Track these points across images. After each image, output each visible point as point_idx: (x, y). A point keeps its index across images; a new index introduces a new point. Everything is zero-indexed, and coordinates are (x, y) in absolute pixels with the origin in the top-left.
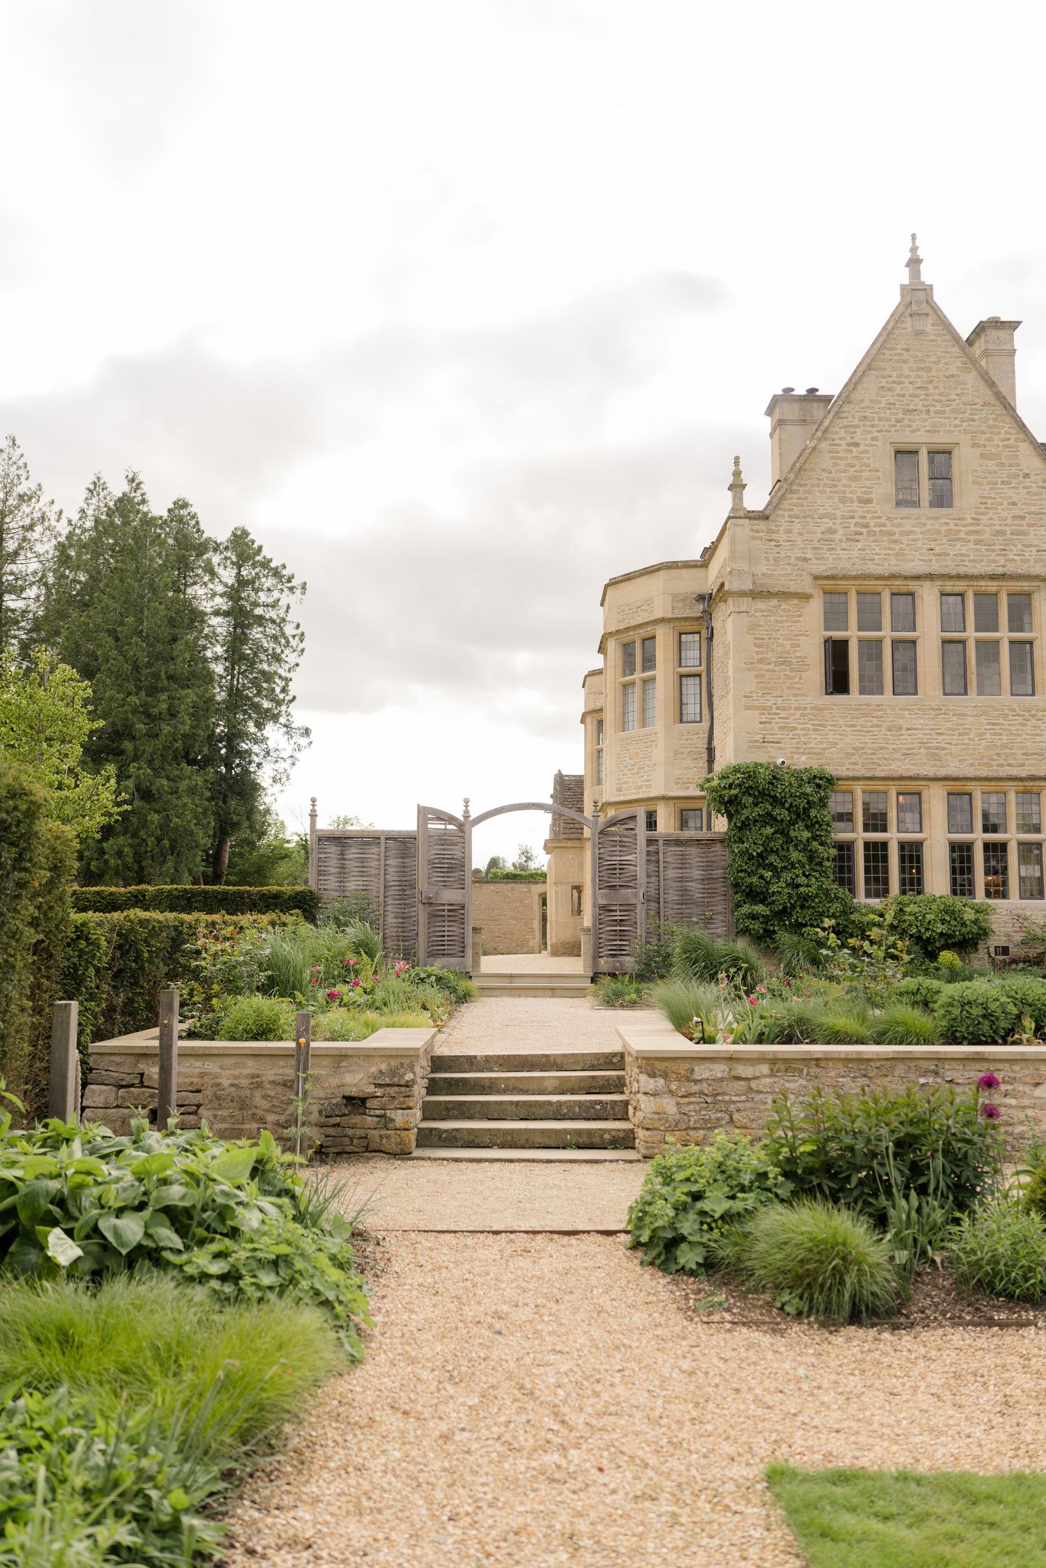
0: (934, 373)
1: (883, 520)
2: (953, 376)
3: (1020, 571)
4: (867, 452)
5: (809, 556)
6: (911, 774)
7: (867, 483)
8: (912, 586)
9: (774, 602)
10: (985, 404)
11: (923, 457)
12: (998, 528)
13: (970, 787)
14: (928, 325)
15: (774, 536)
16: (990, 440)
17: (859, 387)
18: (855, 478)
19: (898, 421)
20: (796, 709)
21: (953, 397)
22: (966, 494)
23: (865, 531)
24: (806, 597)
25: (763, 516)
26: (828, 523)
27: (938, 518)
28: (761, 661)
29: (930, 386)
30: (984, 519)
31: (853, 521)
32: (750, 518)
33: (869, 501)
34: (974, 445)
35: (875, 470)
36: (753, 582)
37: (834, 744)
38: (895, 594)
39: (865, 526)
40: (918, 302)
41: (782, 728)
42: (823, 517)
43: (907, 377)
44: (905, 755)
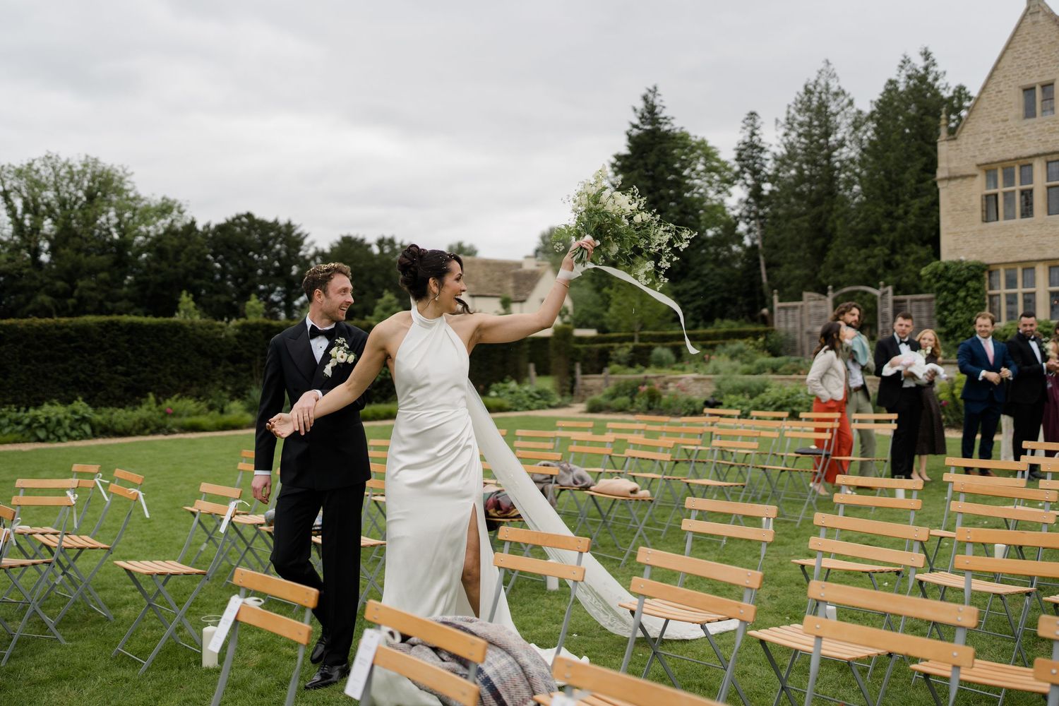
0: (1043, 43)
1: (1014, 129)
2: (1053, 42)
4: (1005, 94)
5: (977, 153)
6: (1026, 259)
7: (1006, 111)
8: (1029, 161)
9: (959, 180)
11: (1038, 90)
14: (1040, 17)
17: (1003, 60)
18: (1000, 110)
19: (1023, 74)
20: (972, 232)
21: (1053, 54)
23: (1004, 136)
24: (974, 176)
25: (954, 138)
26: (986, 136)
27: (1043, 122)
28: (953, 210)
29: (1041, 51)
31: (998, 132)
32: (948, 140)
33: (1007, 120)
35: (1010, 103)
36: (949, 172)
37: (989, 247)
38: (1021, 167)
39: (1005, 133)
40: (1034, 6)
41: (964, 242)
42: (983, 133)
43: (1028, 49)
44: (1025, 249)
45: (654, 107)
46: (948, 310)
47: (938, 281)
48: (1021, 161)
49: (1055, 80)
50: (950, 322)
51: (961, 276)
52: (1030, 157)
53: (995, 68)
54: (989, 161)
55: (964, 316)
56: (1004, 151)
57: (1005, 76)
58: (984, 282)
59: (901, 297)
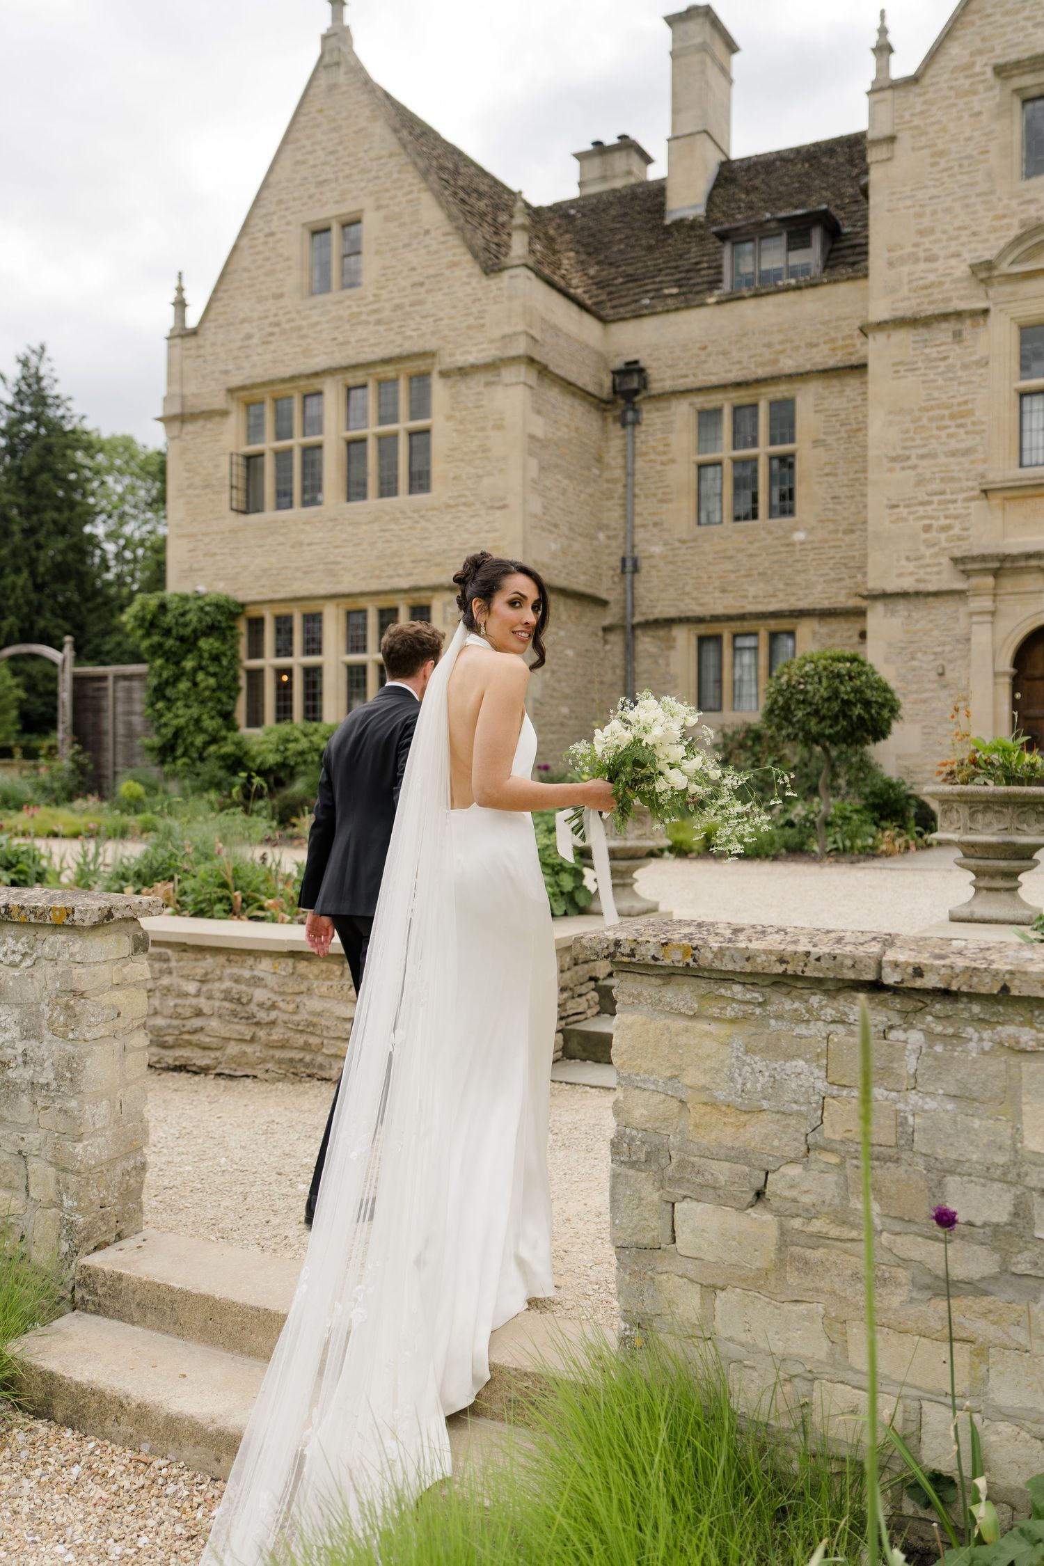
0: (344, 132)
1: (293, 315)
2: (361, 130)
3: (416, 349)
4: (279, 241)
5: (231, 367)
6: (306, 593)
7: (281, 276)
8: (316, 384)
9: (200, 423)
10: (391, 155)
11: (336, 228)
12: (396, 301)
13: (363, 603)
14: (341, 76)
15: (202, 352)
16: (392, 198)
17: (278, 167)
18: (271, 273)
19: (310, 197)
20: (217, 533)
21: (361, 155)
22: (370, 266)
23: (276, 330)
24: (224, 413)
25: (194, 333)
26: (247, 328)
28: (190, 486)
29: (340, 148)
30: (384, 294)
31: (267, 321)
33: (279, 297)
34: (378, 208)
35: (288, 259)
36: (183, 405)
37: (245, 568)
38: (305, 397)
39: (277, 324)
40: (332, 51)
41: (205, 555)
42: (243, 321)
43: (320, 142)
44: (306, 573)
45: (39, 379)
46: (169, 700)
47: (148, 635)
48: (303, 383)
49: (362, 211)
50: (165, 725)
51: (185, 625)
52: (316, 375)
53: (265, 185)
54: (248, 382)
55: (190, 712)
56: (275, 362)
57: (280, 202)
58: (238, 642)
59: (100, 670)
